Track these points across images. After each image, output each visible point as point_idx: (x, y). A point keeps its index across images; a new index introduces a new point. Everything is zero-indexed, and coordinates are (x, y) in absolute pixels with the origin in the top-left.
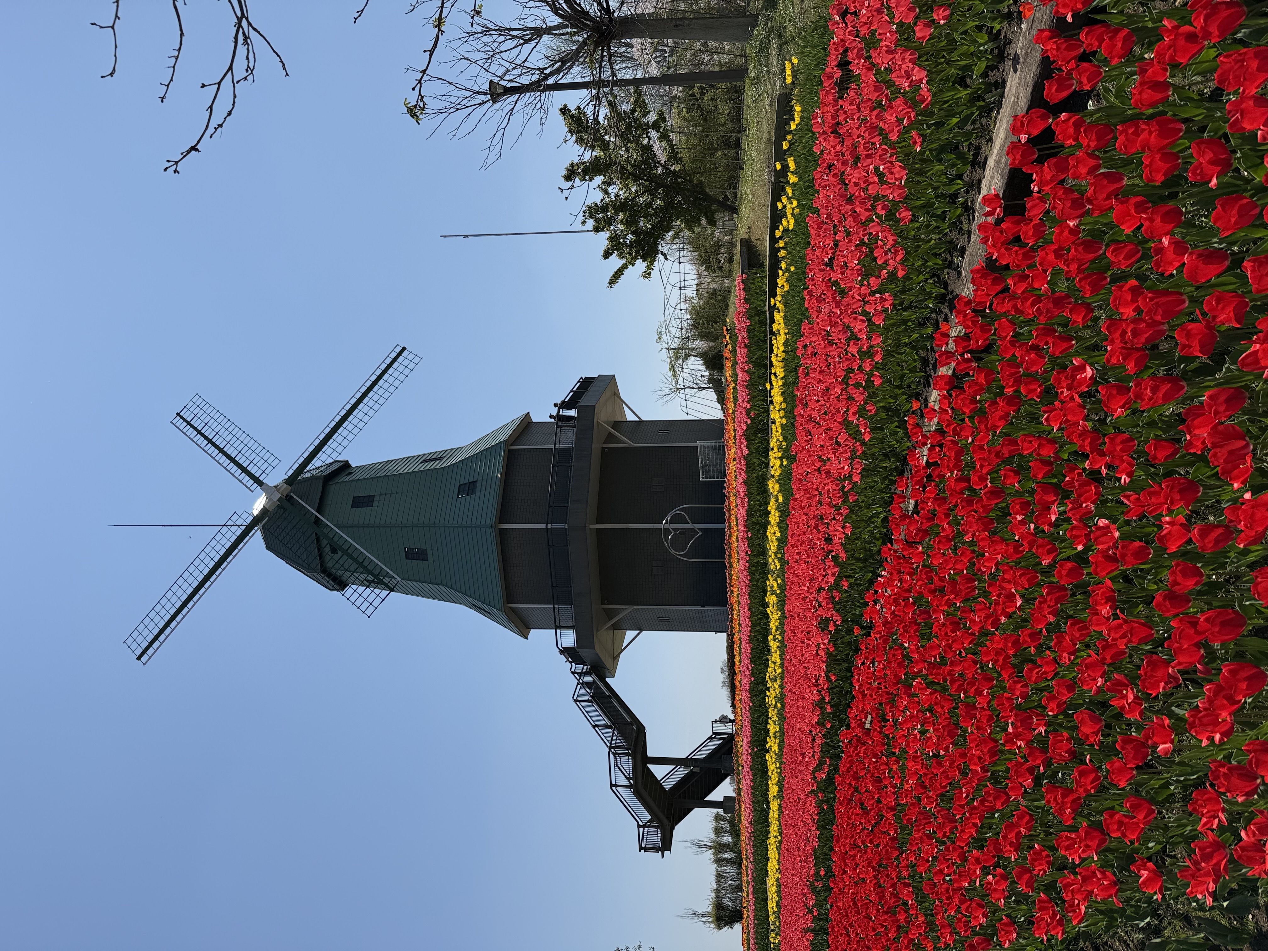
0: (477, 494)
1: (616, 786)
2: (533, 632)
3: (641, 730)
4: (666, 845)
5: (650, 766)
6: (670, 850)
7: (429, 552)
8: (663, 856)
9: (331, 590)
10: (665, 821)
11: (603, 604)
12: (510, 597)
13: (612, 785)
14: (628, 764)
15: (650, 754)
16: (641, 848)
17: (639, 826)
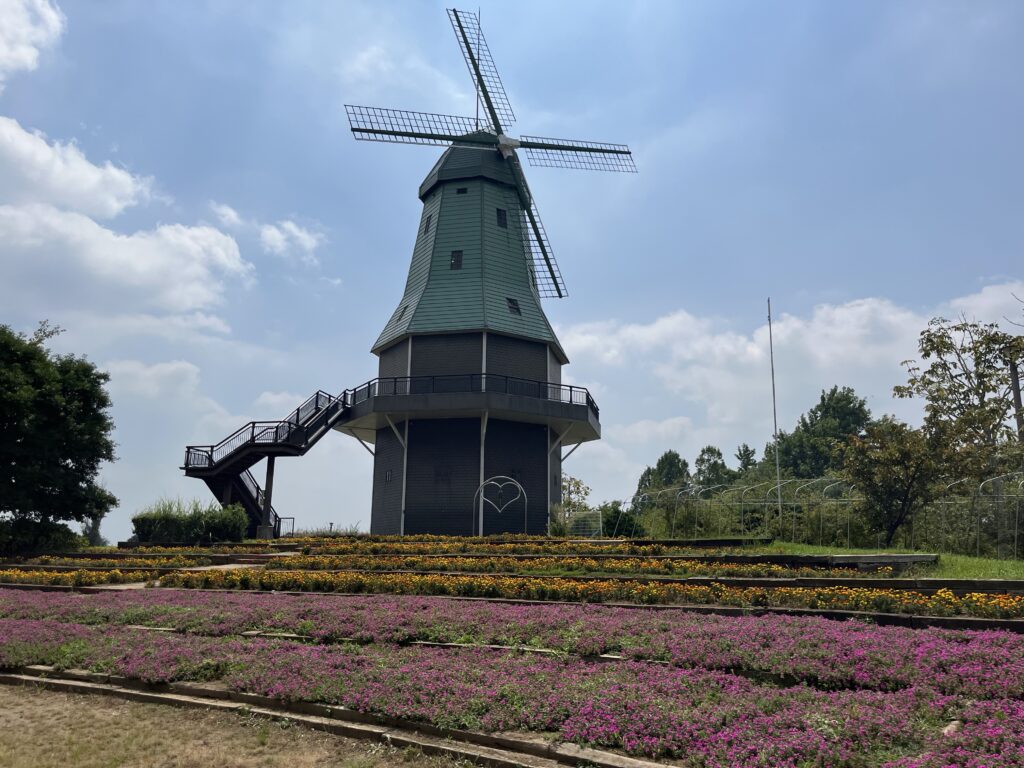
0: (511, 316)
1: (253, 427)
2: (377, 358)
3: (300, 452)
4: (191, 471)
5: (266, 459)
6: (187, 475)
7: (460, 271)
8: (181, 468)
9: (420, 188)
10: (215, 473)
11: (410, 421)
12: (418, 338)
13: (254, 423)
14: (268, 438)
15: (277, 459)
16: (189, 448)
17: (212, 447)
